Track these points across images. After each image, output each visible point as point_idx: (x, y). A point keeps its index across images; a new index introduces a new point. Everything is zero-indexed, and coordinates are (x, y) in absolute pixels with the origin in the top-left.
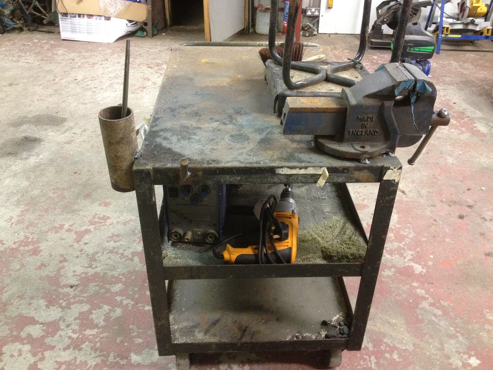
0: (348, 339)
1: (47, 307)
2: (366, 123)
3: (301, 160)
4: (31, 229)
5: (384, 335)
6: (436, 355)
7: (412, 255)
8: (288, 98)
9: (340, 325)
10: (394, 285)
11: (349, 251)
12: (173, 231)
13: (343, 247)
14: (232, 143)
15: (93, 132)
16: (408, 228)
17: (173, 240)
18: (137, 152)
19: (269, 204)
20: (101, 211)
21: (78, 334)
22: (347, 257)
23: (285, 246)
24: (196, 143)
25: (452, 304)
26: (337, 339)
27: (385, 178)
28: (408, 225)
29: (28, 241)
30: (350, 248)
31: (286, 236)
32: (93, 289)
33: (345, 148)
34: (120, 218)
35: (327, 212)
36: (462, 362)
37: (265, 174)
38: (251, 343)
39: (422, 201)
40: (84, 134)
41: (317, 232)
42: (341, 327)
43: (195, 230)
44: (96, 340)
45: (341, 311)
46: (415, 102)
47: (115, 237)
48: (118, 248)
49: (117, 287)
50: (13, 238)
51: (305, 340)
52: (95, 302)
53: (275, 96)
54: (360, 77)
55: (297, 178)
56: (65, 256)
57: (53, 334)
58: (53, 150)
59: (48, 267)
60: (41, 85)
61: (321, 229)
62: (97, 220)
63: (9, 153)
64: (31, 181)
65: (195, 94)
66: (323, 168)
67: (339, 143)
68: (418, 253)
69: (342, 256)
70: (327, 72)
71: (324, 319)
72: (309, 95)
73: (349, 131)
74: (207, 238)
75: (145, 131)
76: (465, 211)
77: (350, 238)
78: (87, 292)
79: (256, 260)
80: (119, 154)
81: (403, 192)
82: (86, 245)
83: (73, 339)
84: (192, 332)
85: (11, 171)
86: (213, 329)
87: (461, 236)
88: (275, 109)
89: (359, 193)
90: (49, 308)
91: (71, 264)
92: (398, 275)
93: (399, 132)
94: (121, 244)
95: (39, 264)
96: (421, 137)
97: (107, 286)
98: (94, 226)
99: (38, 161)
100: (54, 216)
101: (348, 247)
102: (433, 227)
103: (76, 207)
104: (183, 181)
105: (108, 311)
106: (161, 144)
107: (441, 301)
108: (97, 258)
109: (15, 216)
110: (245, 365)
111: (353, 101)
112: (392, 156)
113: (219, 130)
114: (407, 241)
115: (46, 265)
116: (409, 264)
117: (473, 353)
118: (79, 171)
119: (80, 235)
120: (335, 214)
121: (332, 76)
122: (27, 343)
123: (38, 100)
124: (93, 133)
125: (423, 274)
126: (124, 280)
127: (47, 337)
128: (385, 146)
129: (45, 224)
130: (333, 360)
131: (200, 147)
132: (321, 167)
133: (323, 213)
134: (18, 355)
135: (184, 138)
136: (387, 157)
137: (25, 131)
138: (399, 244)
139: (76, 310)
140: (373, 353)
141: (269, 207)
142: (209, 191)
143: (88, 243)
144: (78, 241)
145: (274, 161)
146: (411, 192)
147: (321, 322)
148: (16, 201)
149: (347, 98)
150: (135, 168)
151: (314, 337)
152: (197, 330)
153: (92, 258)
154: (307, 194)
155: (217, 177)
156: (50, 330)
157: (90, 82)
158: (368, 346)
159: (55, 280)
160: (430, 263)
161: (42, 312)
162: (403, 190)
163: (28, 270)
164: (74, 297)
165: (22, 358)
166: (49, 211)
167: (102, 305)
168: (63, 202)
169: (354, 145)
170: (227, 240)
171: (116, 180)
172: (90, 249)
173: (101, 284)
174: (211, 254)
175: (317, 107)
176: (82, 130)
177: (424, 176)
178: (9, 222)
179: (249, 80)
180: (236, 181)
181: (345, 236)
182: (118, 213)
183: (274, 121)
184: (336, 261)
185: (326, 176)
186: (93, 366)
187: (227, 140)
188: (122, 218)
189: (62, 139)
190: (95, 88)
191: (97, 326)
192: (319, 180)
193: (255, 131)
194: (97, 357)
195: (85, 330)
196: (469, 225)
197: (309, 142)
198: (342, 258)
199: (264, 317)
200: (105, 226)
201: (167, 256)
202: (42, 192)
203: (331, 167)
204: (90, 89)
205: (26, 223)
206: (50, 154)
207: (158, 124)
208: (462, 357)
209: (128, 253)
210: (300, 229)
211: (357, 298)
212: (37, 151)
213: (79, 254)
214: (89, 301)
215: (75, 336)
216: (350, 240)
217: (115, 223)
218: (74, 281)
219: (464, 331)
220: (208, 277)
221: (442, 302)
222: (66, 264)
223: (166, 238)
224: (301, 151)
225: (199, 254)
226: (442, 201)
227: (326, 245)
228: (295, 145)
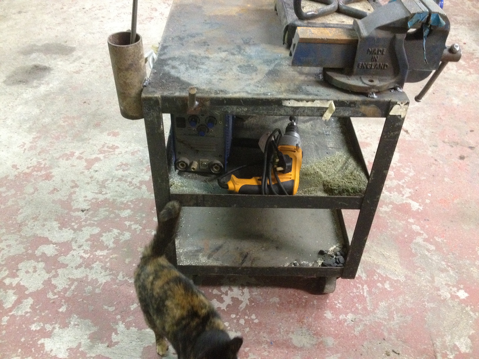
0: (343, 268)
1: (60, 228)
2: (376, 56)
3: (308, 93)
4: (43, 155)
5: (378, 266)
6: (426, 286)
7: (410, 193)
8: (298, 28)
9: (336, 255)
10: (391, 221)
11: (350, 186)
12: (180, 161)
13: (344, 181)
14: (240, 74)
15: (101, 62)
16: (409, 167)
17: (180, 169)
18: (145, 80)
19: (274, 137)
20: (110, 140)
21: (89, 255)
22: (348, 191)
23: (288, 178)
24: (204, 72)
25: (445, 241)
26: (332, 267)
27: (391, 113)
28: (409, 164)
29: (41, 166)
30: (351, 183)
31: (290, 169)
32: (103, 213)
33: (353, 82)
34: (129, 148)
35: (330, 147)
36: (451, 294)
37: (272, 105)
38: (251, 268)
39: (425, 141)
40: (93, 64)
41: (320, 166)
42: (337, 257)
43: (201, 160)
44: (107, 260)
45: (338, 243)
46: (428, 36)
47: (123, 166)
48: (127, 176)
49: (126, 213)
50: (26, 163)
51: (301, 267)
52: (106, 225)
53: (285, 26)
54: (372, 10)
55: (304, 111)
56: (76, 182)
57: (66, 253)
58: (62, 79)
59: (60, 191)
60: (49, 13)
61: (324, 163)
62: (106, 149)
63: (20, 81)
64: (42, 109)
65: (204, 23)
66: (330, 101)
67: (347, 76)
68: (417, 191)
69: (343, 190)
70: (339, 3)
71: (321, 249)
72: (319, 26)
73: (359, 64)
74: (212, 168)
75: (153, 59)
76: (467, 152)
77: (352, 173)
78: (98, 217)
79: (259, 190)
80: (128, 81)
81: (407, 132)
82: (96, 173)
83: (85, 258)
84: (196, 255)
85: (22, 99)
86: (216, 254)
87: (460, 176)
88: (284, 40)
89: (362, 131)
90: (61, 229)
91: (82, 190)
92: (396, 211)
93: (408, 67)
94: (129, 173)
95: (51, 189)
96: (431, 72)
97: (117, 211)
98: (104, 155)
99: (48, 89)
100: (65, 144)
101: (349, 181)
102: (433, 166)
103: (86, 136)
104: (191, 111)
105: (118, 235)
106: (169, 73)
107: (435, 237)
108: (106, 185)
109: (27, 143)
110: (245, 288)
111: (365, 33)
112: (400, 92)
113: (227, 60)
114: (407, 179)
115: (58, 190)
116: (407, 202)
117: (462, 286)
118: (88, 101)
119: (90, 163)
120: (338, 149)
121: (344, 7)
122: (41, 261)
123: (47, 29)
124: (101, 64)
125: (420, 211)
126: (132, 206)
127: (61, 256)
128: (393, 81)
129: (56, 151)
130: (328, 287)
131: (208, 77)
132: (328, 100)
133: (327, 148)
134: (33, 271)
135: (192, 67)
136: (394, 92)
137: (35, 59)
138: (399, 182)
139: (87, 232)
140: (366, 282)
141: (274, 140)
142: (215, 122)
143: (98, 171)
144: (88, 168)
145: (282, 93)
146: (414, 131)
147: (319, 252)
148: (28, 128)
149: (358, 30)
150: (143, 95)
151: (311, 265)
152: (201, 254)
153: (102, 185)
154: (311, 129)
155: (225, 107)
156: (63, 249)
157: (98, 11)
158: (361, 276)
159: (67, 204)
160: (428, 201)
161: (55, 233)
162: (407, 129)
163: (41, 193)
164: (86, 220)
165: (36, 275)
166: (60, 138)
167: (111, 229)
168: (73, 131)
169: (363, 79)
170: (232, 171)
171: (125, 107)
172: (100, 177)
173: (111, 209)
174: (216, 183)
175: (328, 38)
176: (90, 60)
177: (429, 116)
178: (22, 148)
179: (259, 9)
180: (243, 112)
181: (347, 171)
182: (126, 143)
183: (283, 52)
184: (337, 194)
185: (332, 110)
186: (103, 284)
187: (235, 70)
188: (130, 148)
189: (71, 69)
190: (103, 17)
191: (107, 247)
192: (326, 113)
193: (264, 63)
194: (107, 275)
195: (96, 251)
196: (468, 165)
197: (317, 75)
198: (343, 191)
199: (265, 245)
200: (114, 155)
201: (174, 184)
202: (53, 120)
203: (339, 100)
204: (98, 18)
205: (39, 150)
206: (59, 83)
207: (166, 52)
208: (451, 290)
209: (136, 181)
210: (303, 163)
211: (354, 231)
212: (47, 79)
213: (89, 180)
214: (99, 224)
215: (86, 256)
216: (351, 175)
217: (123, 152)
218: (85, 206)
219: (455, 266)
220: (212, 205)
221: (437, 239)
222: (77, 189)
223: (173, 167)
224: (309, 83)
225: (205, 183)
226: (444, 142)
227: (327, 179)
228: (302, 78)
